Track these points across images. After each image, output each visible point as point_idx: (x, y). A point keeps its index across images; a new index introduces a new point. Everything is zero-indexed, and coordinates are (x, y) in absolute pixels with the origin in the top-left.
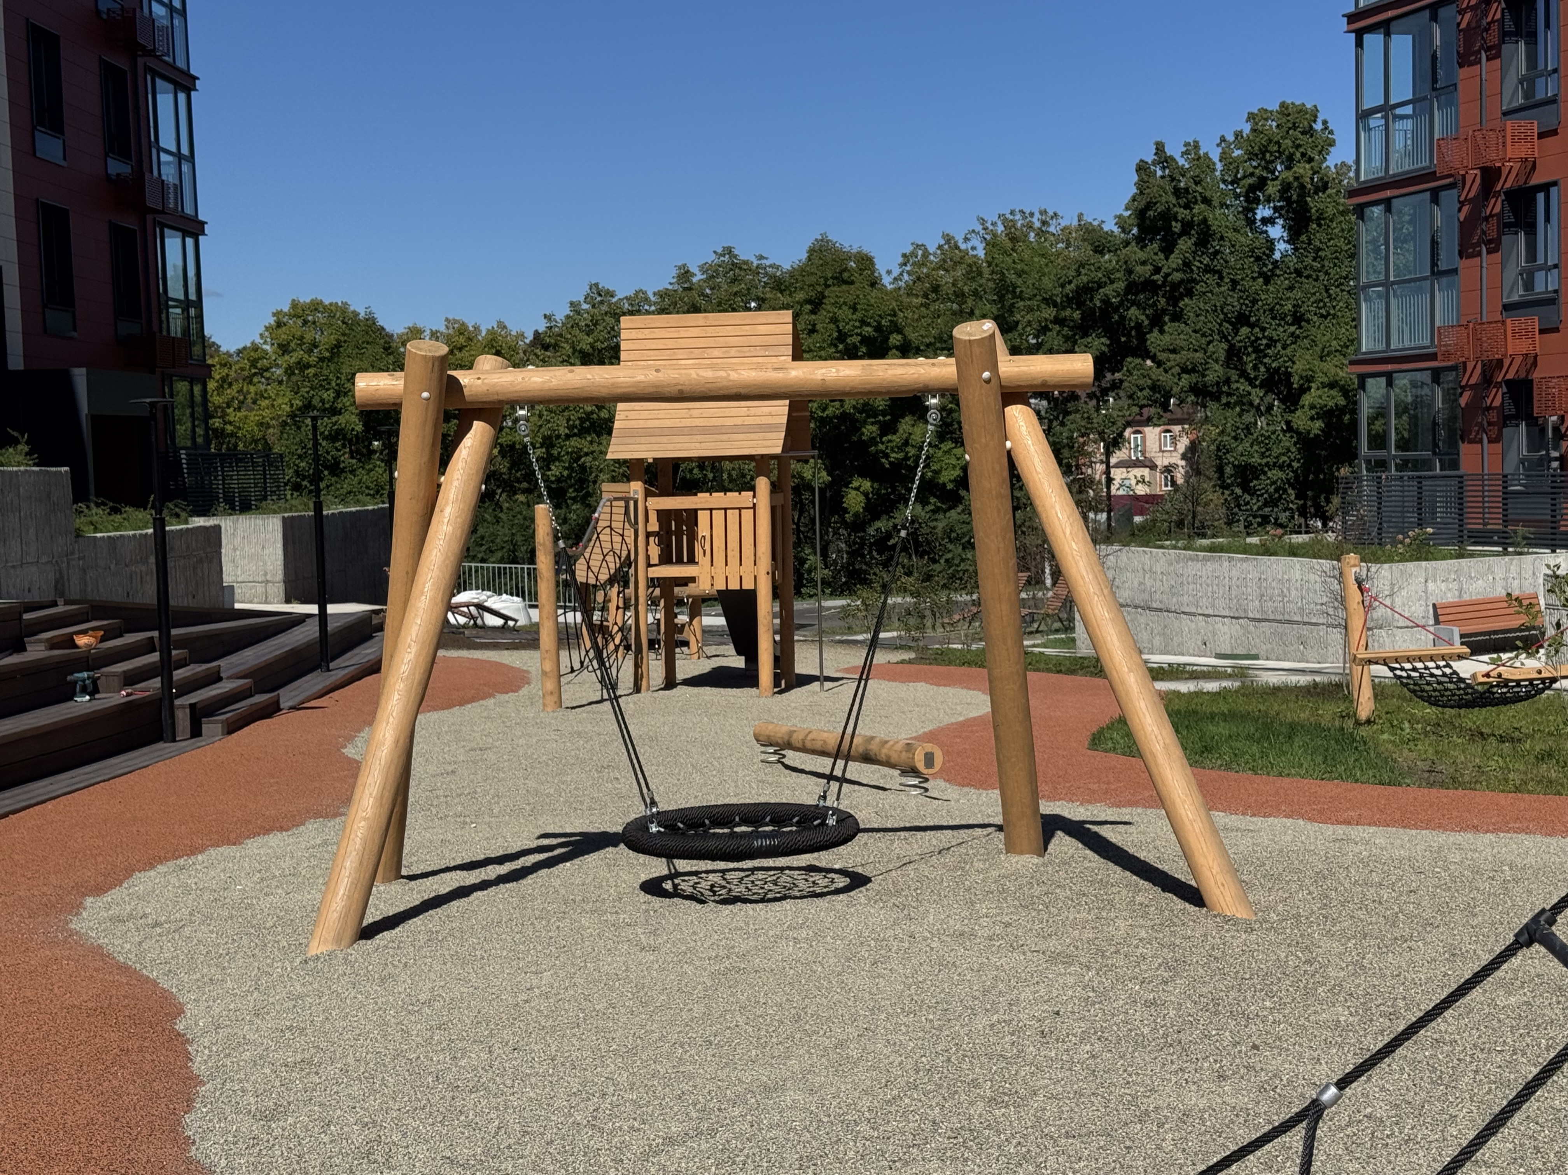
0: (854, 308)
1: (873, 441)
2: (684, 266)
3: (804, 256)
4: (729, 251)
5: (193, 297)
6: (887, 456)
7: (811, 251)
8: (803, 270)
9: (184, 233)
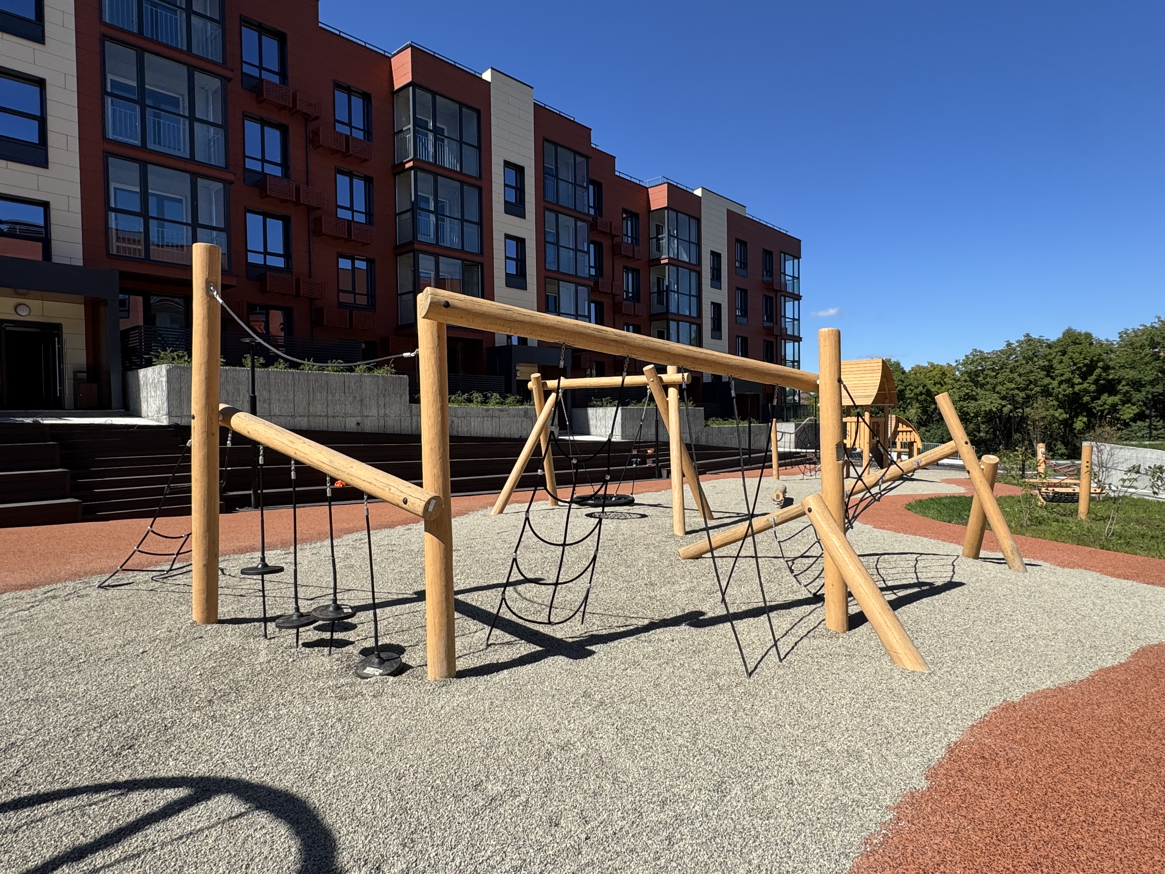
0: (1081, 353)
2: (1008, 341)
3: (1061, 336)
4: (1028, 335)
5: (796, 359)
6: (1095, 408)
7: (1064, 334)
8: (1059, 340)
9: (794, 341)
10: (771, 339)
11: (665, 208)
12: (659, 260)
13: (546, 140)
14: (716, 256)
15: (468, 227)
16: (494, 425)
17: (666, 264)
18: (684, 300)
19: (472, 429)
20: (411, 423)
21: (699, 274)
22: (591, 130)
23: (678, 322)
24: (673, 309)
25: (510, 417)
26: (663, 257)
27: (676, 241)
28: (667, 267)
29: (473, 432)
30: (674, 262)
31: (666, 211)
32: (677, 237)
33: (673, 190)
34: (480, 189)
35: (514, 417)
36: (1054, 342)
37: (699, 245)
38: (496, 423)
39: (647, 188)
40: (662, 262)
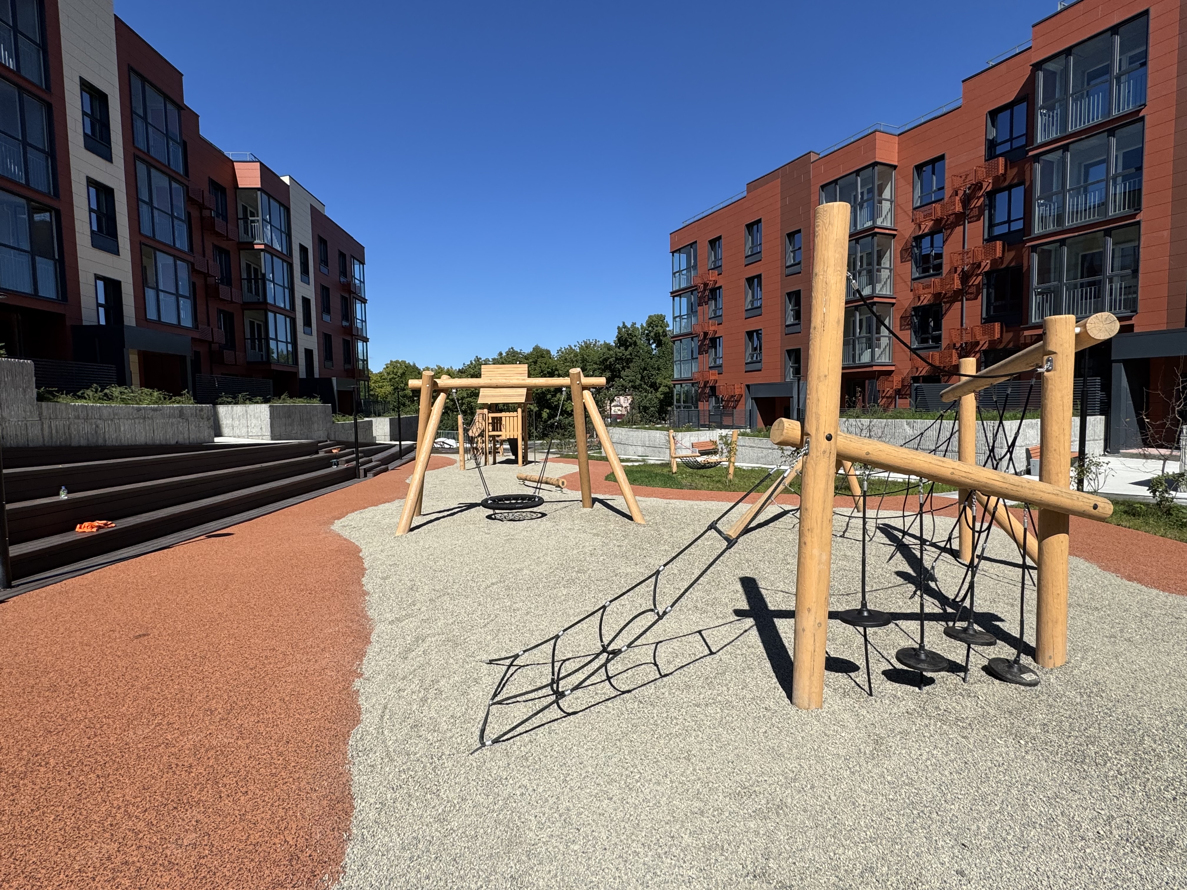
0: (546, 364)
1: (550, 399)
3: (532, 350)
5: (365, 358)
6: (552, 403)
7: (534, 349)
8: (531, 353)
9: (363, 341)
10: (348, 338)
11: (258, 189)
12: (252, 244)
13: (131, 69)
14: (303, 250)
15: (32, 154)
16: (147, 428)
17: (262, 250)
18: (279, 290)
19: (122, 435)
20: (42, 429)
21: (291, 266)
22: (182, 75)
23: (275, 313)
24: (270, 300)
25: (164, 418)
26: (256, 241)
27: (269, 227)
28: (262, 253)
29: (123, 441)
30: (269, 249)
31: (259, 193)
32: (270, 223)
33: (266, 172)
34: (49, 107)
35: (169, 417)
36: (528, 354)
37: (289, 235)
38: (149, 426)
39: (232, 162)
40: (256, 247)
